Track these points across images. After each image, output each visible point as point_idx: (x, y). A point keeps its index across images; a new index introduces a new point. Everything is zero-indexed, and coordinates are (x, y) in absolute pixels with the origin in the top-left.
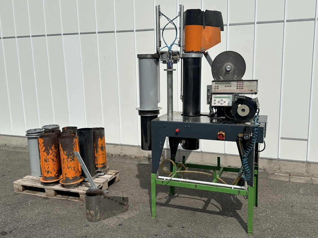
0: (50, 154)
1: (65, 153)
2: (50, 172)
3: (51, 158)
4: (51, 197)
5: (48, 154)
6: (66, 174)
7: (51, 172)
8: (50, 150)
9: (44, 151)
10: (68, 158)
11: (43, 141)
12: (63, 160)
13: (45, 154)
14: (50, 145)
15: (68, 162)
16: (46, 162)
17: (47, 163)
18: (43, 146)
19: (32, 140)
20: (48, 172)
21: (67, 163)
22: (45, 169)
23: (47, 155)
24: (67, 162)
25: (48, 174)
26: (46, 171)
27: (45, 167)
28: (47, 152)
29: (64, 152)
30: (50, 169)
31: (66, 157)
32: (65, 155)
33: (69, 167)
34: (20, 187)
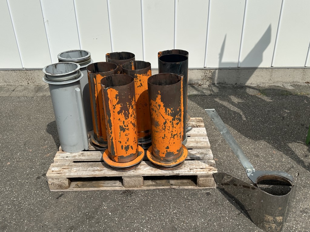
0: (130, 115)
1: (170, 111)
2: (130, 148)
3: (131, 122)
4: (136, 189)
5: (127, 116)
6: (168, 148)
7: (132, 147)
8: (131, 108)
9: (119, 113)
10: (174, 119)
11: (116, 92)
12: (165, 124)
13: (122, 117)
14: (131, 99)
15: (173, 127)
16: (124, 131)
17: (125, 133)
18: (118, 103)
19: (64, 88)
20: (127, 148)
21: (171, 128)
22: (121, 145)
23: (126, 119)
24: (171, 126)
25: (127, 151)
26: (124, 147)
27: (120, 140)
28: (125, 114)
29: (168, 109)
30: (131, 143)
31: (171, 118)
32: (169, 115)
33: (174, 135)
34: (65, 181)
